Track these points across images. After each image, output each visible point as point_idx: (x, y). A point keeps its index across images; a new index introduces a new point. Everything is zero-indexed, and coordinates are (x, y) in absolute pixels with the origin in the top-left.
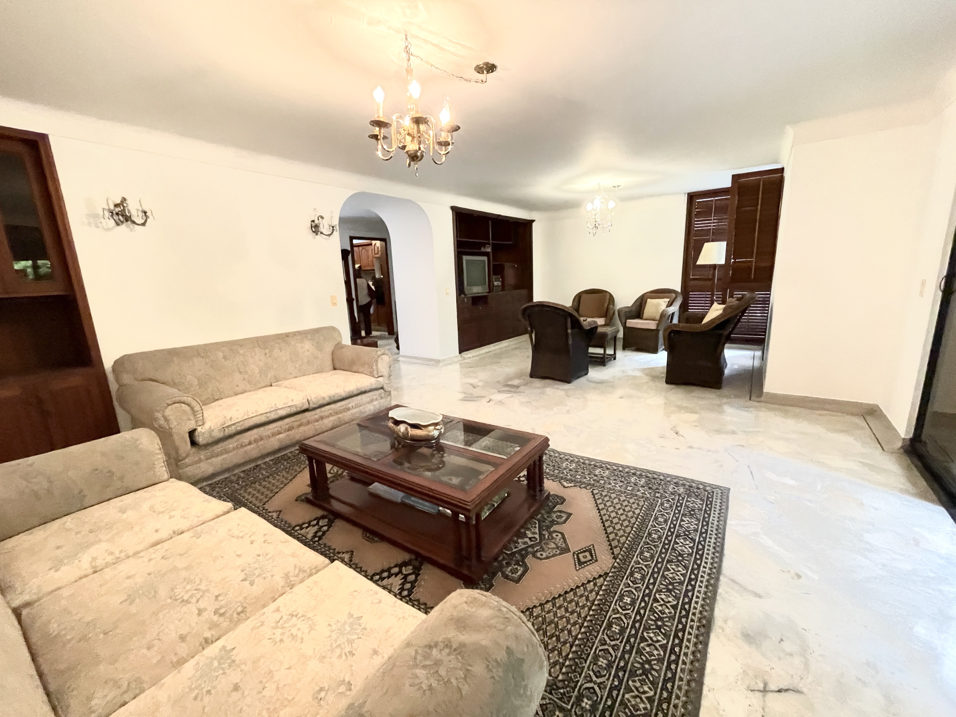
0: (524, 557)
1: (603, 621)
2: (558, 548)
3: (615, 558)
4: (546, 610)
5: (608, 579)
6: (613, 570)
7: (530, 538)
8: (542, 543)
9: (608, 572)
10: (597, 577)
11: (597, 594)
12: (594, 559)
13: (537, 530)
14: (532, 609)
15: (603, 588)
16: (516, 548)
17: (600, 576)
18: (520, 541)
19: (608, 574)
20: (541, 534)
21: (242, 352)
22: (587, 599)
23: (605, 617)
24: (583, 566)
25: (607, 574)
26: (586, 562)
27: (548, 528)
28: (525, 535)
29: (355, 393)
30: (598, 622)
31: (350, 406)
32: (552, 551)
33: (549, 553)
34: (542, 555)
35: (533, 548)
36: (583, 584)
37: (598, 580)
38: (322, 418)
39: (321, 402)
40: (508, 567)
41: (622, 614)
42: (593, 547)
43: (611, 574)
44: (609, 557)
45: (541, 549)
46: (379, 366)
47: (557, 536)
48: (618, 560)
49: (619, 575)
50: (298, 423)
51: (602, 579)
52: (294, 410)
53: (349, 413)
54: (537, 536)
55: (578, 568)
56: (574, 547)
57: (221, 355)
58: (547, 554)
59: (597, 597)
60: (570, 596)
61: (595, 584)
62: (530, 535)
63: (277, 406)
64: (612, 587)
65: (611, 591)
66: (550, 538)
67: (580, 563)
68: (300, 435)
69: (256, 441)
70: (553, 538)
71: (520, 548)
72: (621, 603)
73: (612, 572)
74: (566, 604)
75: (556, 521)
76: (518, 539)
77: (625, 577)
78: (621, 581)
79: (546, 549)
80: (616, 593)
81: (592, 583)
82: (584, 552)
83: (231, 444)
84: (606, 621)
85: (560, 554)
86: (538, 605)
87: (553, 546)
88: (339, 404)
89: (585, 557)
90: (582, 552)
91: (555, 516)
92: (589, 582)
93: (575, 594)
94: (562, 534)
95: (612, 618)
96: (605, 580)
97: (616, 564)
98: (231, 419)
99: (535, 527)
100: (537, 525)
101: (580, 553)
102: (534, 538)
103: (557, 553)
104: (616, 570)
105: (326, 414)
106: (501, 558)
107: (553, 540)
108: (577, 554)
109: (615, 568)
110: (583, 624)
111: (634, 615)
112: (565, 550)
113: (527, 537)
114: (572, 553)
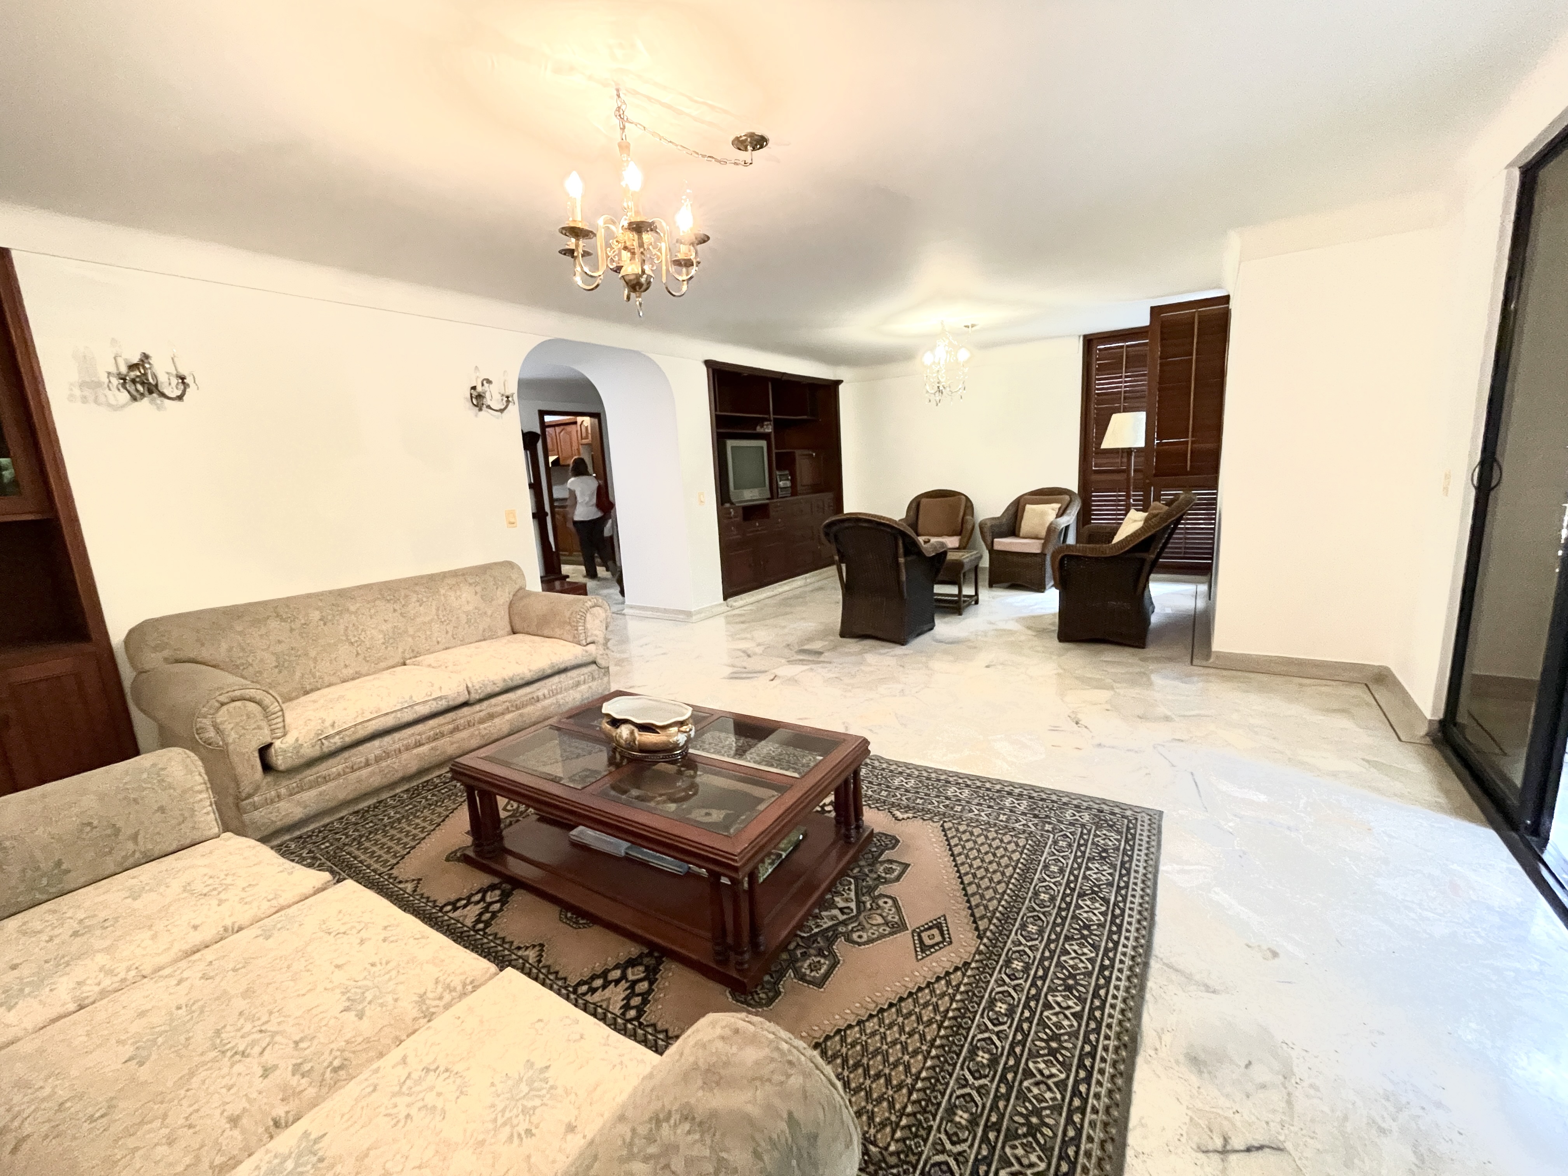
0: (831, 941)
1: (963, 1046)
2: (887, 923)
3: (980, 937)
4: (868, 1031)
5: (969, 973)
6: (977, 957)
7: (841, 910)
8: (861, 917)
9: (969, 961)
10: (951, 971)
11: (952, 1000)
12: (946, 940)
13: (852, 895)
14: (845, 1030)
15: (962, 988)
16: (818, 926)
17: (957, 969)
18: (824, 913)
19: (970, 964)
20: (859, 902)
21: (353, 608)
22: (936, 1008)
23: (966, 1039)
24: (928, 953)
25: (967, 964)
26: (933, 946)
27: (871, 889)
28: (832, 905)
29: (549, 671)
30: (955, 1048)
31: (540, 694)
32: (877, 930)
33: (873, 934)
34: (860, 937)
35: (846, 925)
36: (929, 984)
37: (952, 976)
38: (491, 716)
39: (489, 690)
40: (805, 960)
41: (992, 1032)
42: (945, 920)
43: (973, 965)
44: (971, 935)
45: (859, 928)
46: (588, 626)
47: (886, 903)
48: (985, 940)
49: (987, 965)
50: (451, 726)
51: (959, 973)
52: (443, 705)
53: (539, 705)
54: (853, 905)
55: (919, 957)
56: (912, 923)
57: (316, 615)
58: (870, 934)
59: (951, 1004)
60: (909, 1004)
61: (948, 983)
62: (841, 904)
63: (415, 699)
64: (977, 987)
65: (974, 994)
66: (874, 907)
67: (924, 948)
68: (455, 745)
69: (378, 759)
70: (879, 907)
71: (825, 926)
72: (991, 1013)
73: (977, 961)
74: (900, 1020)
75: (885, 878)
76: (820, 911)
77: (998, 968)
78: (991, 976)
79: (867, 926)
80: (982, 997)
81: (943, 982)
82: (930, 928)
83: (334, 766)
84: (966, 1045)
85: (891, 934)
86: (854, 1023)
87: (880, 920)
88: (520, 692)
89: (932, 937)
90: (926, 930)
91: (882, 868)
92: (939, 979)
93: (916, 1001)
94: (894, 900)
95: (976, 1039)
96: (964, 975)
97: (982, 947)
98: (333, 725)
99: (849, 889)
100: (853, 887)
101: (922, 931)
102: (848, 908)
103: (887, 932)
104: (982, 957)
105: (499, 709)
106: (792, 946)
107: (879, 911)
108: (918, 933)
109: (980, 953)
110: (929, 1052)
111: (1012, 1033)
112: (899, 927)
113: (837, 907)
114: (910, 931)
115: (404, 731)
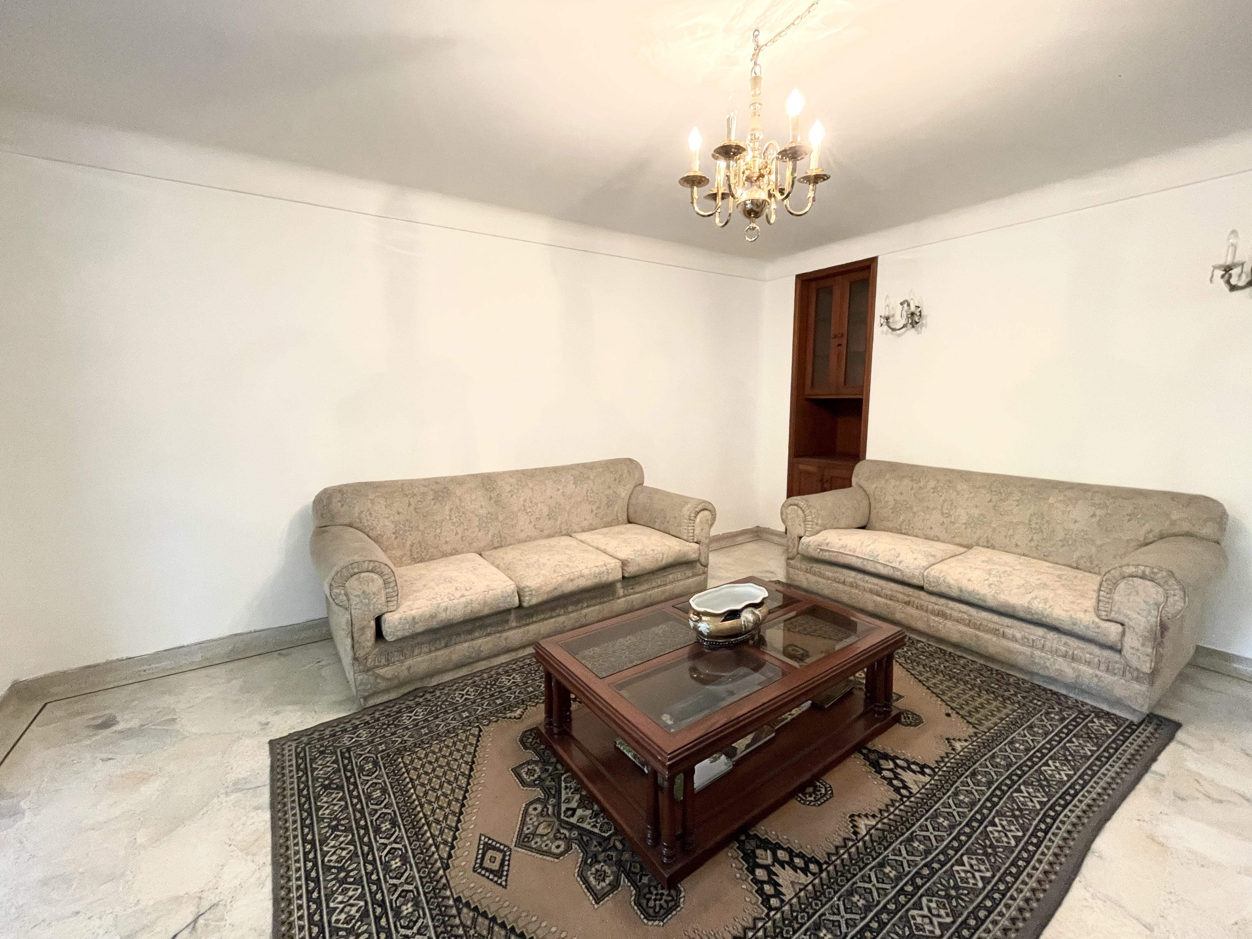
0: (546, 791)
1: (403, 820)
2: (534, 834)
3: (458, 900)
4: (460, 777)
5: (439, 864)
6: (444, 881)
7: (574, 810)
8: (555, 820)
9: (447, 872)
10: (452, 852)
11: (432, 836)
12: (480, 867)
13: (585, 825)
14: (471, 766)
15: (433, 849)
16: (566, 788)
17: (450, 856)
18: (577, 797)
19: (445, 870)
20: (572, 827)
22: (438, 822)
23: (404, 825)
24: (481, 847)
25: (446, 867)
26: (484, 855)
27: (584, 846)
28: (582, 804)
29: (1022, 614)
30: (407, 814)
31: (1009, 631)
32: (532, 824)
33: (531, 819)
34: (535, 809)
35: (554, 806)
36: (457, 829)
37: (447, 849)
38: (944, 615)
39: (944, 589)
40: (541, 769)
41: (391, 843)
42: (500, 884)
43: (441, 872)
44: (467, 893)
45: (545, 813)
47: (558, 847)
48: (451, 902)
49: (431, 883)
50: (906, 599)
51: (445, 855)
52: (898, 575)
54: (573, 820)
55: (483, 838)
56: (519, 855)
58: (532, 816)
59: (431, 833)
60: (456, 807)
61: (445, 842)
62: (579, 812)
64: (424, 859)
65: (422, 853)
66: (558, 835)
67: (488, 847)
70: (556, 838)
71: (563, 792)
72: (400, 853)
73: (441, 877)
74: (451, 798)
75: (591, 865)
76: (581, 795)
77: (421, 890)
78: (421, 878)
79: (541, 819)
80: (414, 857)
81: (450, 840)
82: (502, 865)
84: (400, 822)
85: (521, 830)
86: (472, 774)
87: (540, 831)
88: (984, 614)
89: (493, 860)
90: (503, 860)
91: (609, 871)
92: (455, 838)
93: (454, 813)
94: (557, 856)
95: (398, 830)
96: (441, 858)
97: (448, 893)
99: (594, 826)
100: (596, 830)
101: (504, 856)
102: (573, 815)
103: (525, 829)
104: (440, 885)
105: (955, 614)
106: (559, 766)
107: (551, 836)
108: (505, 852)
109: (446, 886)
110: (419, 800)
111: (377, 855)
112: (523, 841)
113: (578, 807)
114: (512, 847)
115: (873, 578)
